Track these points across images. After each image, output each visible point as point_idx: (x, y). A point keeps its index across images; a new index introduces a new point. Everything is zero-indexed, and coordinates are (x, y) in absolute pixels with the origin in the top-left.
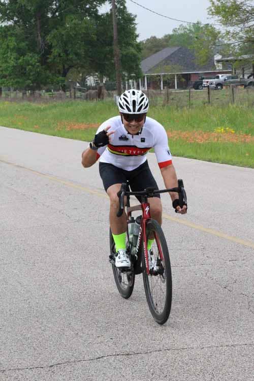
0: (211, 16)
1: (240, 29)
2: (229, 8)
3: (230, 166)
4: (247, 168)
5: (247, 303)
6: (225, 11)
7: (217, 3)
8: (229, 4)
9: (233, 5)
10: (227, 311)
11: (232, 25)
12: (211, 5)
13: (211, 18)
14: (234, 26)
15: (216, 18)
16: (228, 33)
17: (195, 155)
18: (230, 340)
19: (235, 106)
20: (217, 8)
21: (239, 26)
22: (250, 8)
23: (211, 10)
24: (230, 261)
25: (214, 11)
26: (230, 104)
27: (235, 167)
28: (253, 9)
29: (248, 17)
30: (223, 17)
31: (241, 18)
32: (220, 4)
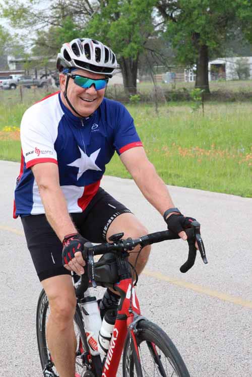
1: (28, 32)
2: (17, 12)
3: (12, 162)
6: (13, 14)
7: (6, 7)
8: (17, 8)
9: (20, 9)
14: (22, 28)
16: (17, 35)
19: (23, 106)
20: (5, 11)
21: (28, 28)
22: (36, 12)
25: (2, 14)
28: (40, 13)
29: (35, 20)
30: (11, 19)
31: (29, 21)
32: (8, 7)
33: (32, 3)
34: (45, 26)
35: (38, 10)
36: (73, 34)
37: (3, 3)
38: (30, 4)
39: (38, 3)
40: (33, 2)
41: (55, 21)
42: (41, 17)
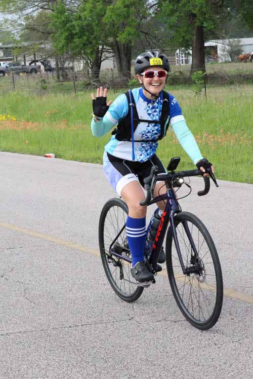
1: (18, 16)
3: (11, 153)
4: (27, 156)
5: (23, 290)
10: (3, 300)
11: (11, 12)
14: (12, 13)
16: (6, 21)
18: (5, 329)
19: (15, 93)
21: (17, 13)
24: (7, 249)
26: (10, 92)
27: (16, 154)
29: (25, 5)
31: (18, 6)
34: (35, 11)
41: (45, 5)
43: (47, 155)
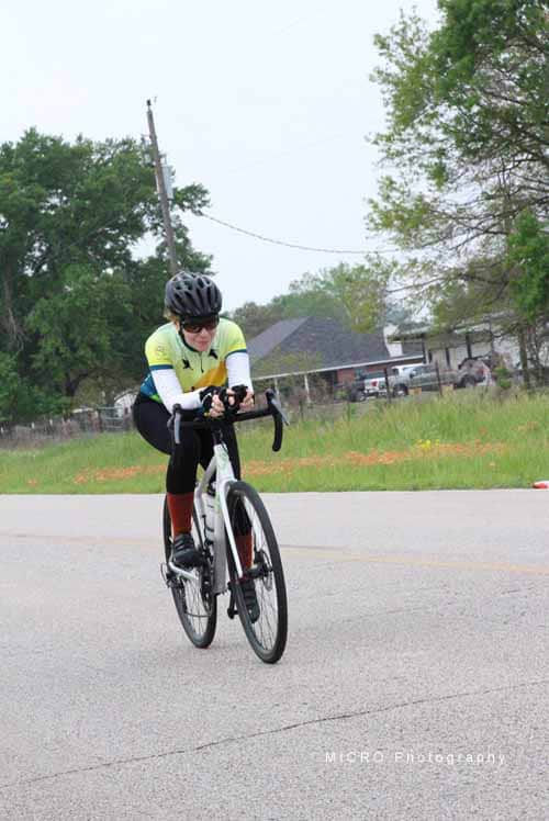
0: (375, 232)
1: (436, 253)
2: (412, 211)
4: (495, 490)
6: (401, 218)
7: (382, 205)
8: (409, 205)
9: (417, 206)
11: (420, 245)
12: (371, 210)
13: (372, 238)
14: (423, 247)
15: (386, 234)
16: (414, 263)
17: (382, 485)
19: (446, 396)
20: (385, 215)
21: (435, 246)
22: (452, 210)
23: (372, 220)
25: (378, 221)
28: (460, 211)
29: (451, 227)
30: (401, 231)
31: (437, 229)
32: (390, 207)
33: (442, 191)
34: (472, 238)
35: (456, 205)
36: (538, 246)
37: (378, 199)
38: (437, 194)
39: (456, 189)
40: (443, 188)
41: (494, 225)
42: (463, 218)
43: (537, 484)
